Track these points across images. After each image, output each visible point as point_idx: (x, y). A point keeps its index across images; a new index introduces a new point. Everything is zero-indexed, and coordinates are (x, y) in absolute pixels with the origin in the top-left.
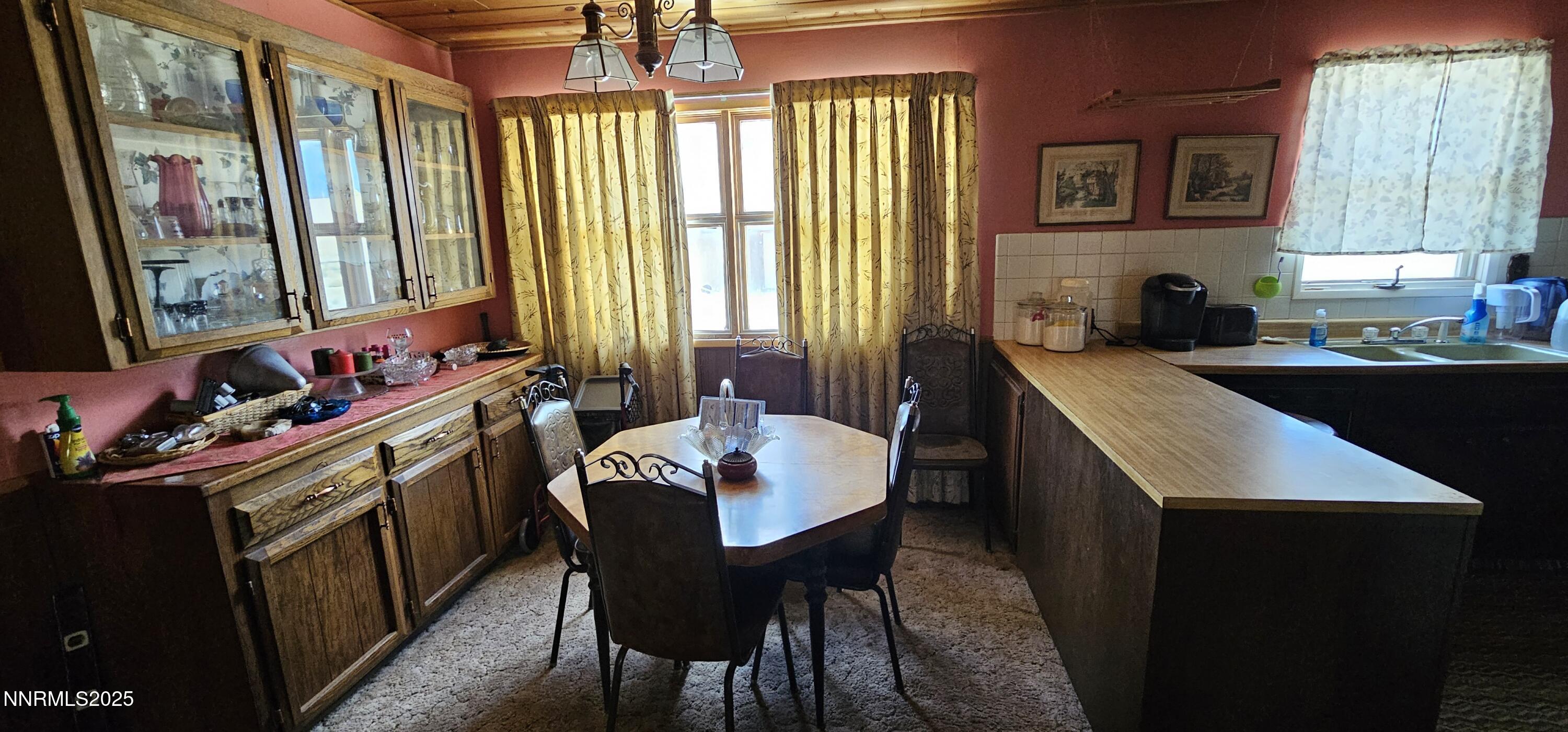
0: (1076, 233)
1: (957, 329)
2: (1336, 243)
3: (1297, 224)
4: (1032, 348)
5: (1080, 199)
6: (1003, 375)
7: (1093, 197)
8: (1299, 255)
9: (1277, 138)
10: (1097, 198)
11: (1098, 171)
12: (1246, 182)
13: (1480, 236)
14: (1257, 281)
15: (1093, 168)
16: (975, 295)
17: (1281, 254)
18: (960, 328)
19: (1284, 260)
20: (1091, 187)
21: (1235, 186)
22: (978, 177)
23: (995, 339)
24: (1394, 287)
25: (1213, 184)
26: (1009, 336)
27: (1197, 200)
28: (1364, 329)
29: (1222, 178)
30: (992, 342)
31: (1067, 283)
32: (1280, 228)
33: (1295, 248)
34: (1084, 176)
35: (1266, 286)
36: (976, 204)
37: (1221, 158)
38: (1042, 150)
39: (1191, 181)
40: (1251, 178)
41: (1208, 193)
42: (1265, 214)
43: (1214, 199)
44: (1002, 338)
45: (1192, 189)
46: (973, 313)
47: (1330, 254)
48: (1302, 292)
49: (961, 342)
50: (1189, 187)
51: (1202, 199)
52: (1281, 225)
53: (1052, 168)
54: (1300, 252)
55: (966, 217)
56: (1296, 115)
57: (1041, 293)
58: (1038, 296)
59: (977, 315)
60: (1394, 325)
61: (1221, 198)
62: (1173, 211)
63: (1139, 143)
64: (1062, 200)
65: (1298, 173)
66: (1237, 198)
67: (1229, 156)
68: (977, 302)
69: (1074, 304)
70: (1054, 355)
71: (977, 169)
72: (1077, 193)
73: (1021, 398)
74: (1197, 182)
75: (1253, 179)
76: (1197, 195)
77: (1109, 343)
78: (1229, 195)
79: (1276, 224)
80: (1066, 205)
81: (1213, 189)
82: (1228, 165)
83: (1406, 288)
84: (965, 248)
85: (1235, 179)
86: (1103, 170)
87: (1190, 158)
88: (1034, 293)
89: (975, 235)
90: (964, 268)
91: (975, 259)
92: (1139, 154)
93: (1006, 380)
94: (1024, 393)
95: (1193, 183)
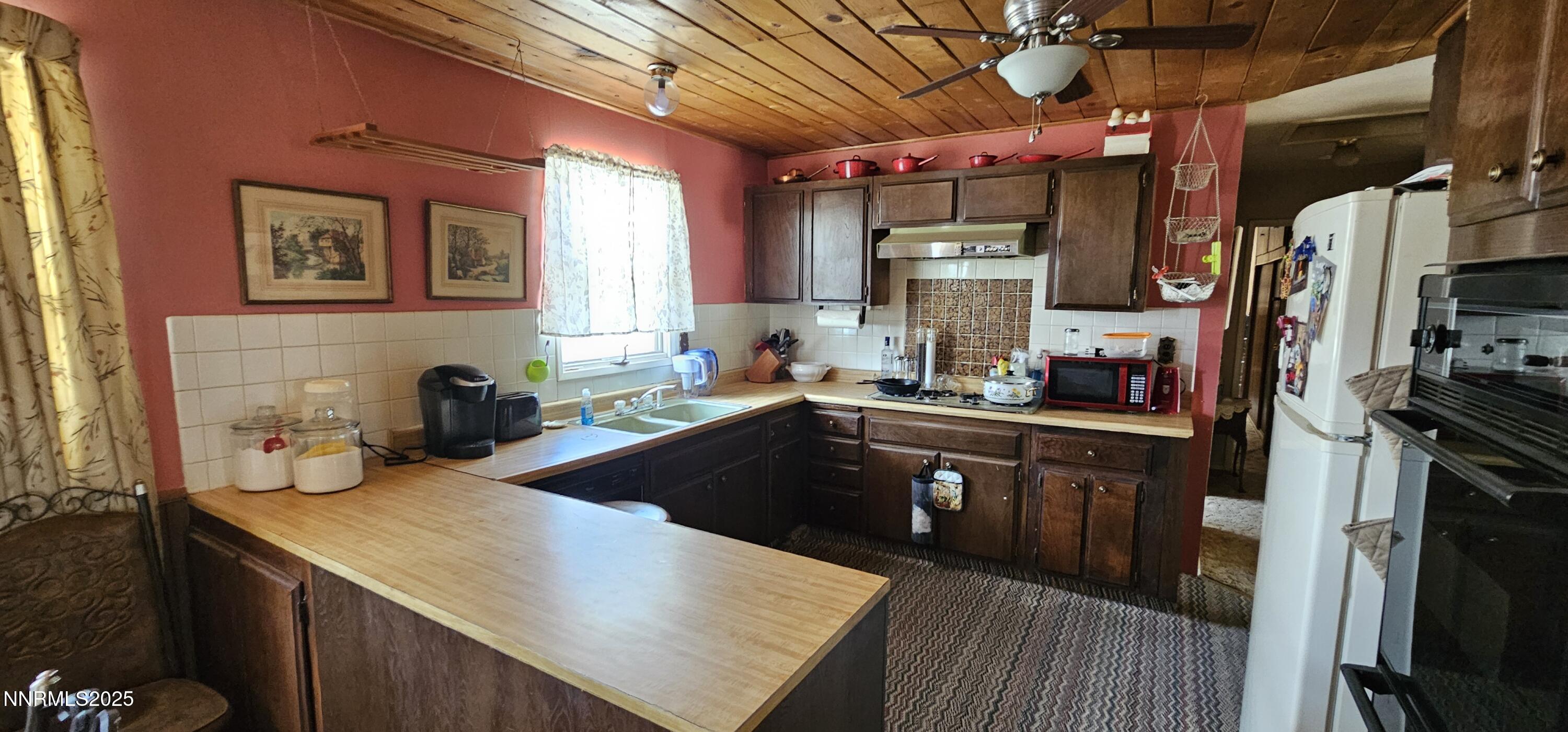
0: (314, 316)
1: (101, 491)
2: (585, 325)
3: (554, 307)
4: (275, 494)
5: (313, 267)
6: (233, 555)
7: (331, 267)
8: (558, 338)
9: (525, 220)
10: (338, 267)
11: (334, 231)
12: (504, 261)
13: (665, 319)
14: (529, 365)
15: (327, 226)
16: (137, 424)
17: (544, 338)
18: (109, 487)
19: (550, 343)
20: (326, 252)
21: (495, 265)
22: (111, 215)
23: (190, 491)
24: (623, 364)
25: (473, 261)
26: (219, 481)
27: (460, 278)
28: (616, 403)
29: (481, 257)
30: (184, 498)
31: (310, 388)
32: (539, 311)
33: (555, 331)
34: (316, 236)
35: (535, 370)
36: (115, 264)
37: (478, 233)
38: (238, 189)
39: (451, 255)
40: (507, 257)
41: (470, 271)
42: (525, 297)
43: (477, 278)
44: (204, 488)
45: (453, 265)
46: (135, 457)
47: (583, 336)
48: (565, 374)
49: (116, 514)
50: (450, 263)
51: (465, 277)
52: (539, 308)
53: (262, 221)
54: (560, 335)
55: (93, 286)
56: (534, 199)
57: (273, 407)
58: (267, 413)
59: (146, 455)
60: (617, 398)
61: (483, 277)
62: (437, 290)
63: (385, 201)
64: (281, 266)
65: (546, 257)
66: (498, 278)
67: (486, 232)
68: (142, 433)
69: (338, 419)
70: (320, 501)
71: (106, 201)
72: (307, 259)
73: (297, 594)
74: (458, 257)
75: (510, 258)
76: (460, 273)
77: (388, 462)
78: (491, 275)
79: (535, 307)
80: (290, 275)
81: (475, 267)
82: (485, 241)
83: (630, 363)
84: (101, 342)
85: (495, 257)
86: (341, 230)
87: (447, 228)
88: (260, 408)
89: (120, 316)
90: (100, 379)
91: (125, 360)
92: (387, 214)
93: (244, 562)
94: (302, 586)
95: (454, 258)
